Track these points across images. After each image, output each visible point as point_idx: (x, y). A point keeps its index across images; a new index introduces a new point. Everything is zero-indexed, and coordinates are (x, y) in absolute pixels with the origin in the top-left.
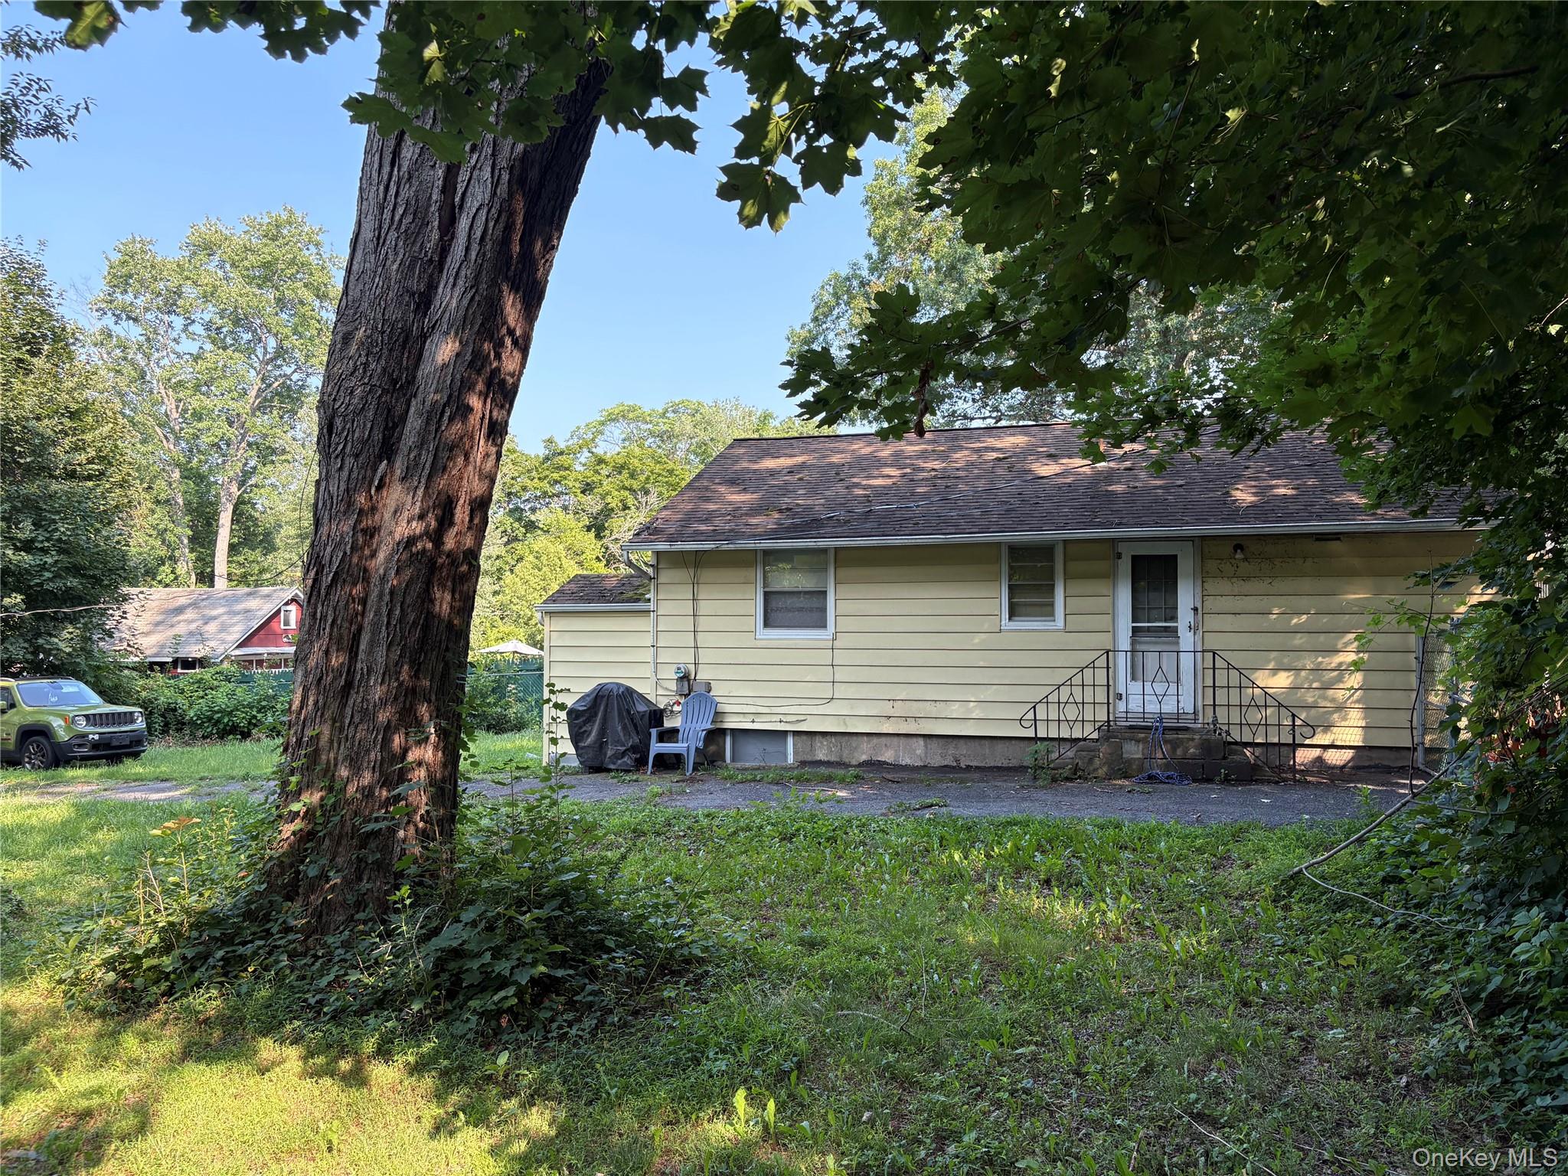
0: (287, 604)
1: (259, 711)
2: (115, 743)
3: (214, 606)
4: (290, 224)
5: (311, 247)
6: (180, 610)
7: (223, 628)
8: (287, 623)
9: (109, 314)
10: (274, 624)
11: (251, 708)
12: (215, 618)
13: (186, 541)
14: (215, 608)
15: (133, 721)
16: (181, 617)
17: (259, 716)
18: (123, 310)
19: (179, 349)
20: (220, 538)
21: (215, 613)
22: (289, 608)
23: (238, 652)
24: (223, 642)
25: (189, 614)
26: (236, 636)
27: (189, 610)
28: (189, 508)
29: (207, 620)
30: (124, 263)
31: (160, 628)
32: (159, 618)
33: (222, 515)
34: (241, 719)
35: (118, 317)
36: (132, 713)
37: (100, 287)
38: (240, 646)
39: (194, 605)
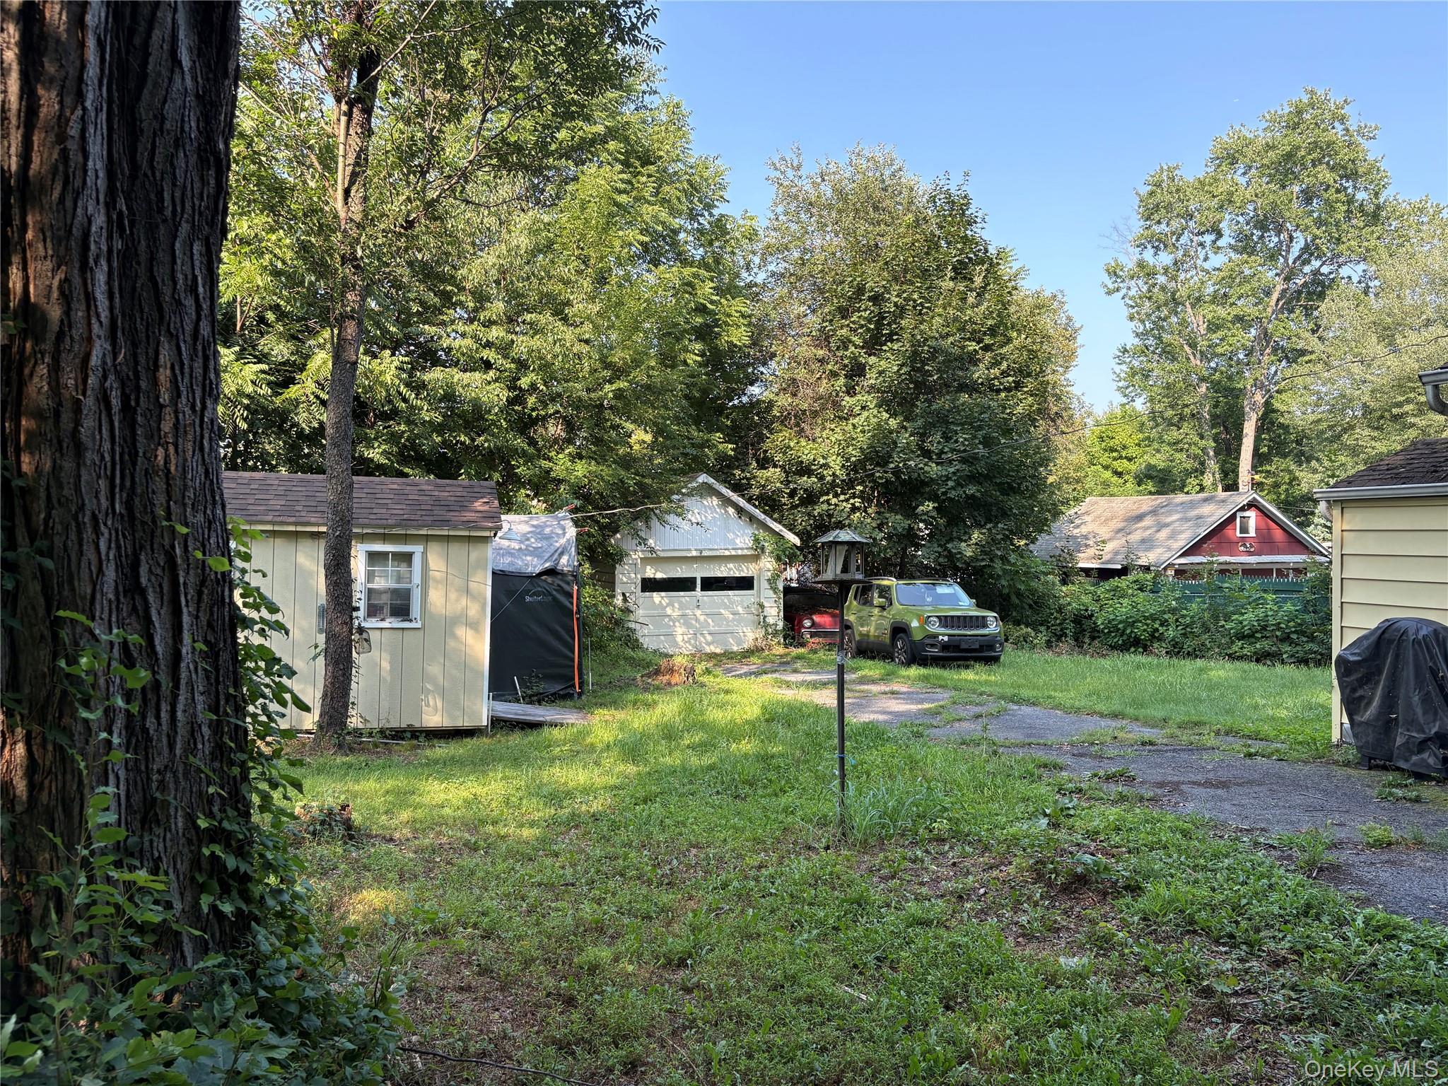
0: (1242, 509)
1: (1162, 625)
2: (964, 646)
3: (1170, 513)
4: (1312, 105)
5: (1337, 124)
6: (1140, 518)
7: (1173, 536)
8: (1244, 529)
9: (1149, 246)
10: (1228, 531)
11: (1154, 620)
12: (1167, 525)
13: (1212, 453)
14: (1171, 515)
15: (985, 626)
16: (1139, 525)
17: (1161, 630)
18: (1159, 240)
19: (1207, 265)
20: (1243, 448)
21: (1169, 520)
22: (1247, 514)
23: (1183, 561)
24: (1169, 549)
25: (1148, 521)
26: (1182, 543)
27: (1148, 518)
28: (1216, 420)
29: (1161, 526)
30: (1152, 193)
31: (1120, 535)
32: (1123, 524)
33: (1246, 425)
34: (1140, 630)
35: (1157, 248)
36: (984, 618)
37: (1137, 226)
38: (1182, 556)
39: (1154, 512)
